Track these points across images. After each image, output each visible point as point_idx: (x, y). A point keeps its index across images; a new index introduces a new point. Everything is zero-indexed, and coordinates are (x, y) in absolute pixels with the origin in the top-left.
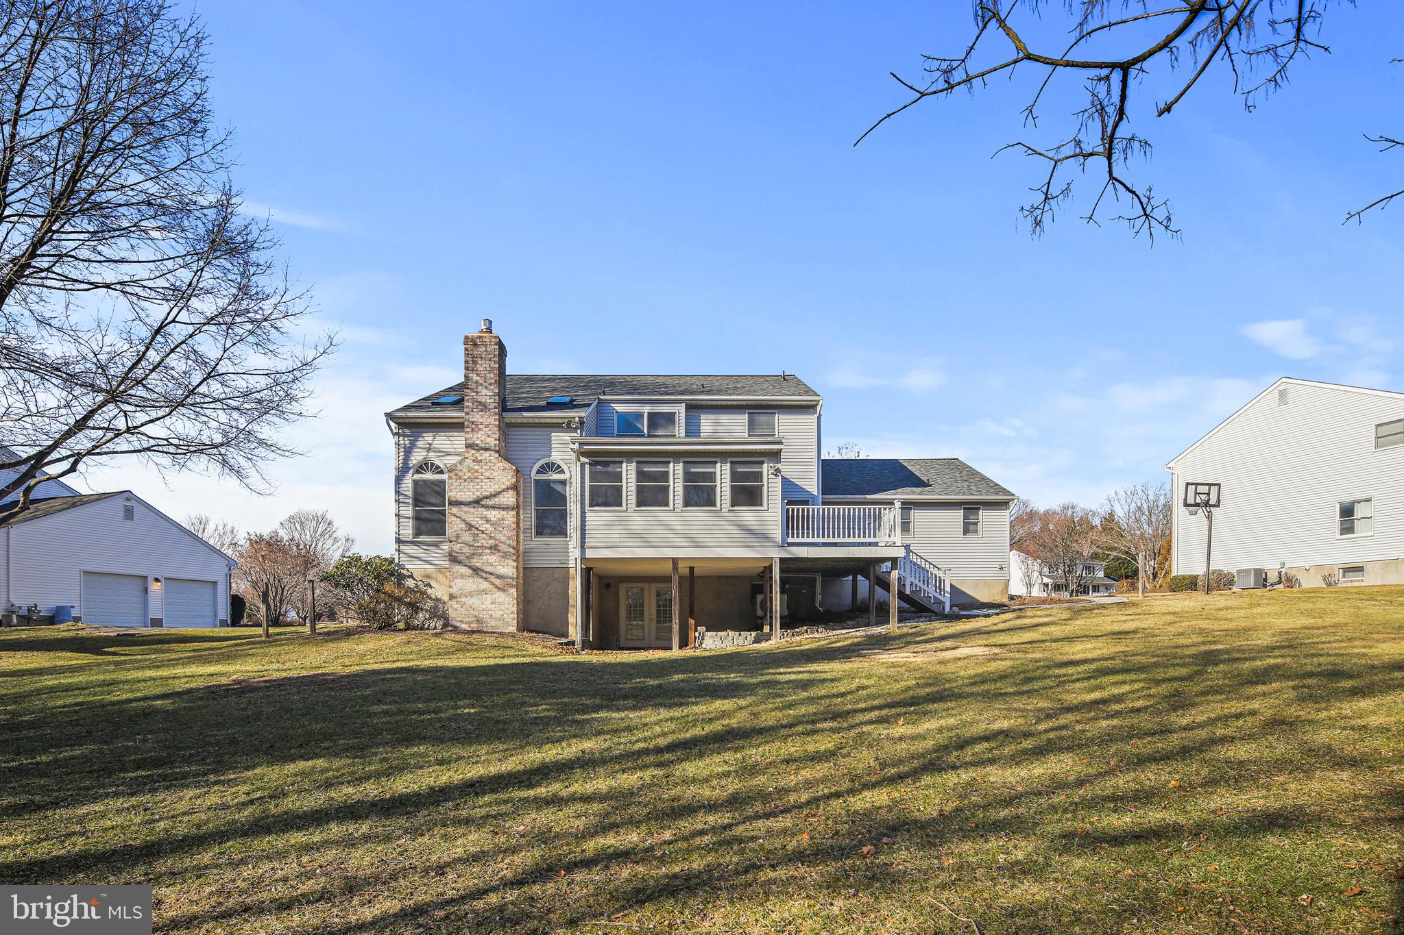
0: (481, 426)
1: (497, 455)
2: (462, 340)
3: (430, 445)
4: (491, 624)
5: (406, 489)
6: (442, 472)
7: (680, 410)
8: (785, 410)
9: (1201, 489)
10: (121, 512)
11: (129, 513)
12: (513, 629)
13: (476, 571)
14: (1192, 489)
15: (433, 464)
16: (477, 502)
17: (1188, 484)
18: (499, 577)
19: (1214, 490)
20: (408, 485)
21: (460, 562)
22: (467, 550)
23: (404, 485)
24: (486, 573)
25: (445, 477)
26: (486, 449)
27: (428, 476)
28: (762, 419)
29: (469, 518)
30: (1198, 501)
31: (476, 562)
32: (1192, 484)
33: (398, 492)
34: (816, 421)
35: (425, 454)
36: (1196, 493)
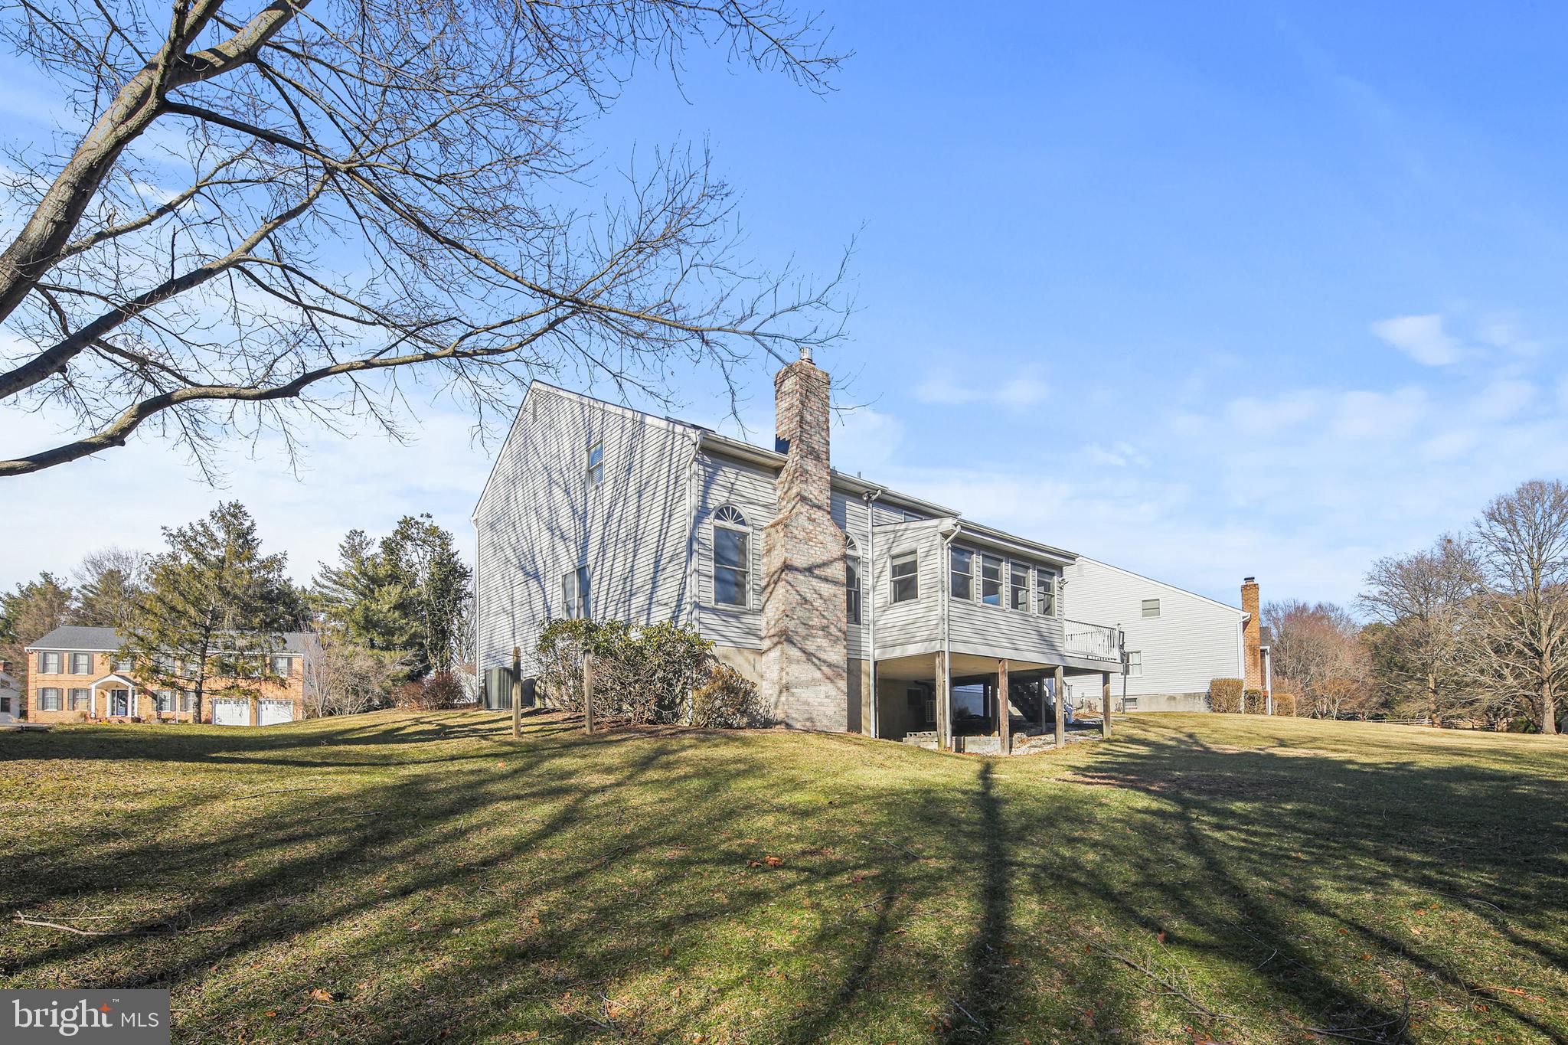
0: (815, 478)
1: (829, 517)
3: (733, 484)
4: (822, 724)
5: (705, 536)
6: (743, 523)
12: (843, 729)
13: (809, 656)
15: (734, 511)
16: (809, 570)
18: (830, 665)
20: (709, 532)
21: (792, 643)
22: (801, 630)
23: (702, 531)
24: (819, 659)
25: (750, 530)
26: (819, 508)
27: (729, 524)
29: (803, 589)
31: (811, 646)
35: (727, 495)
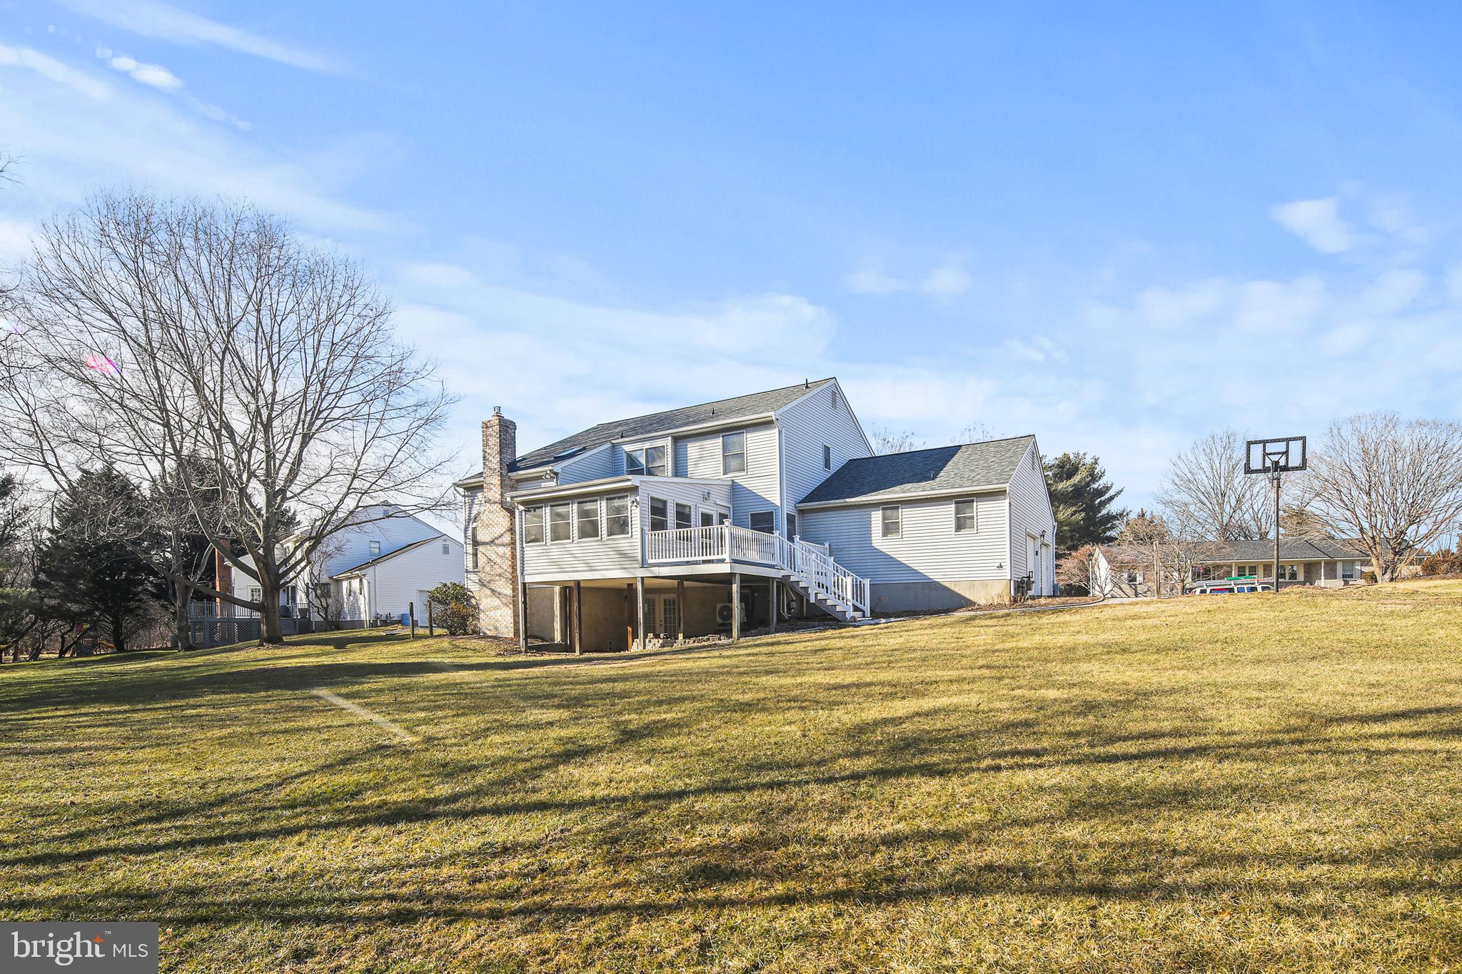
1: (500, 506)
2: (481, 424)
7: (668, 442)
8: (752, 428)
9: (1271, 448)
10: (441, 550)
11: (446, 550)
14: (1257, 451)
16: (492, 542)
17: (1249, 443)
19: (1295, 447)
20: (470, 532)
21: (485, 586)
22: (487, 577)
23: (468, 532)
26: (495, 503)
28: (735, 438)
29: (488, 554)
30: (1268, 464)
32: (1256, 442)
33: (466, 537)
34: (777, 434)
36: (1265, 454)
